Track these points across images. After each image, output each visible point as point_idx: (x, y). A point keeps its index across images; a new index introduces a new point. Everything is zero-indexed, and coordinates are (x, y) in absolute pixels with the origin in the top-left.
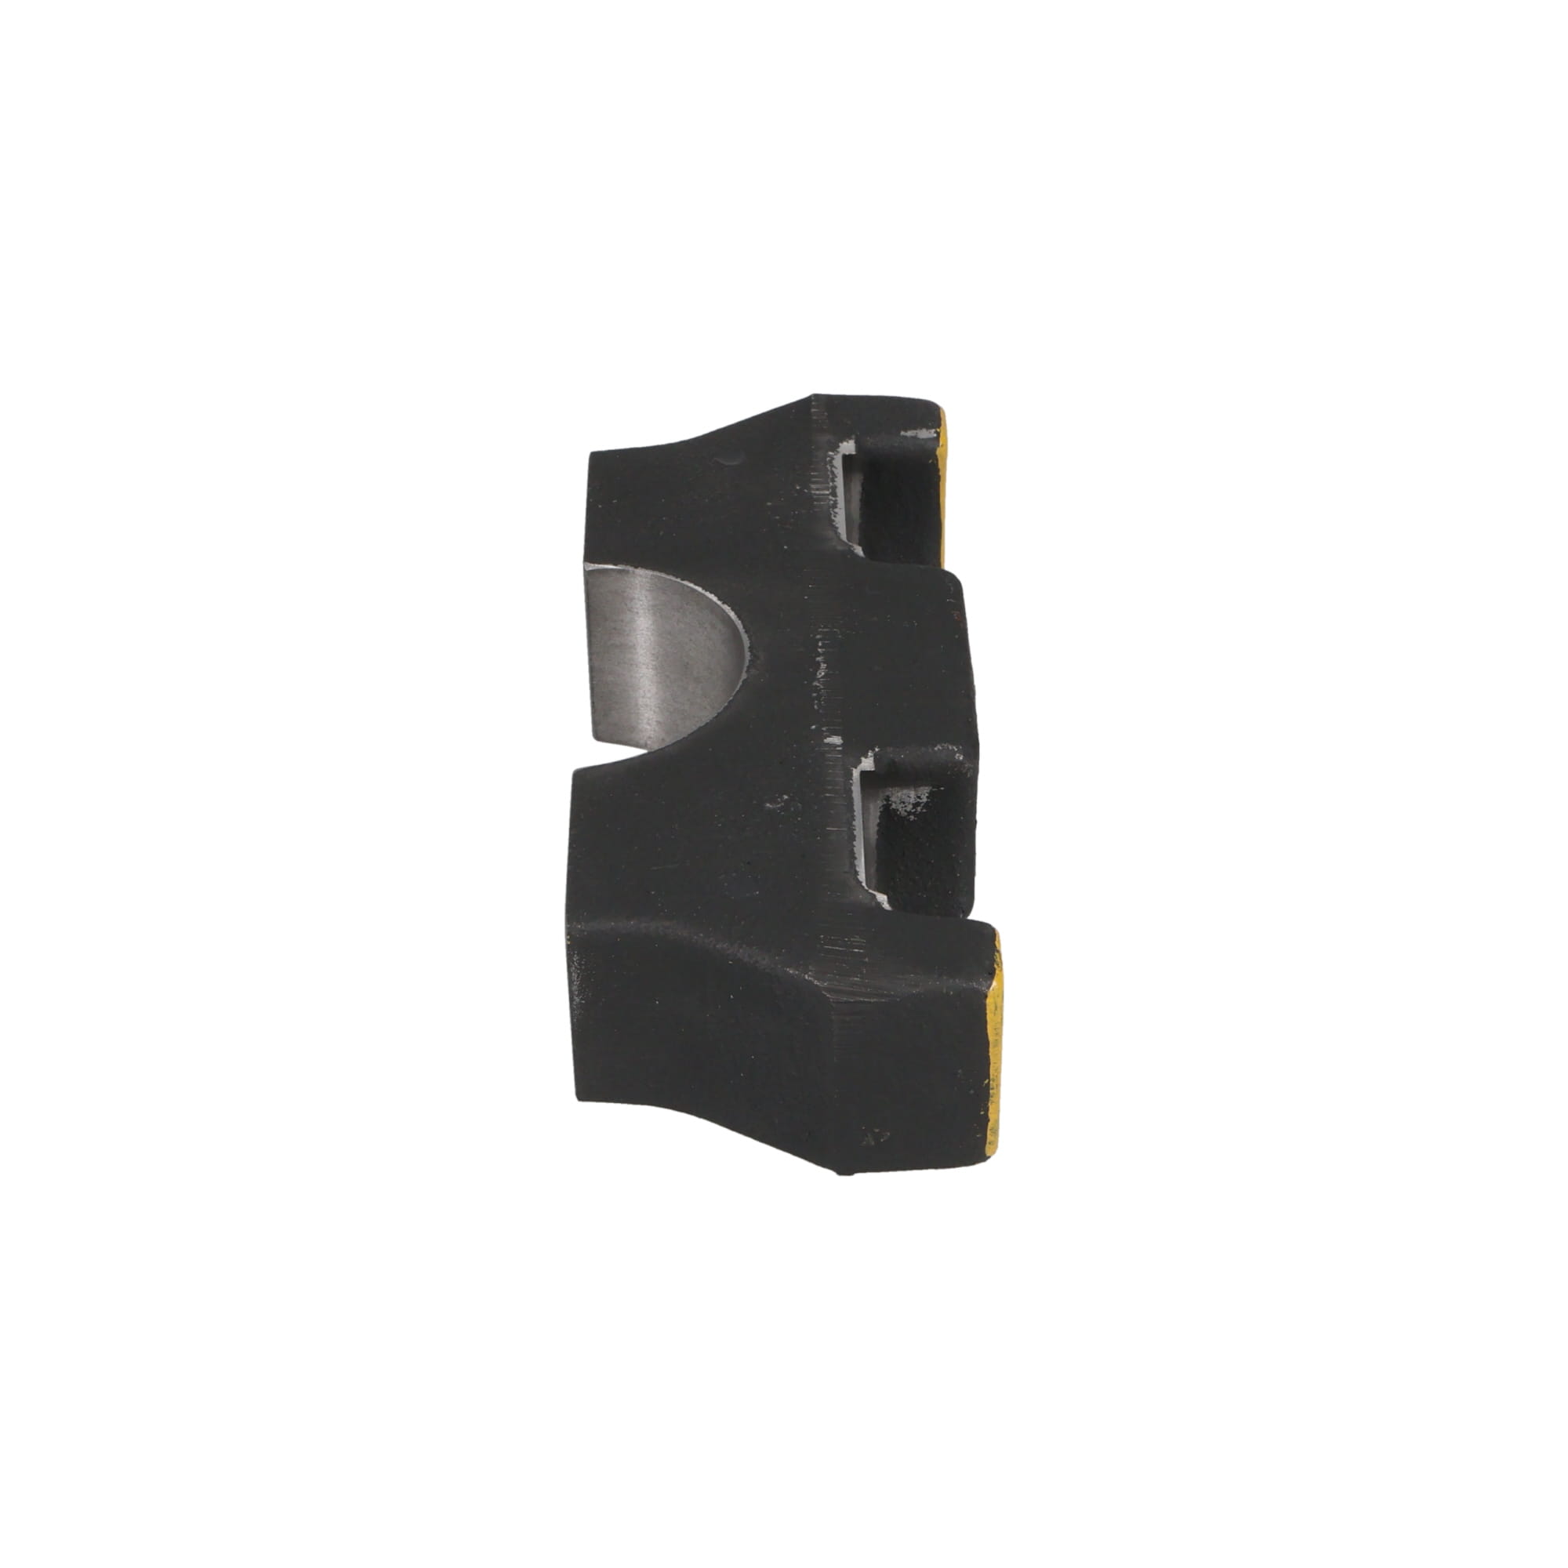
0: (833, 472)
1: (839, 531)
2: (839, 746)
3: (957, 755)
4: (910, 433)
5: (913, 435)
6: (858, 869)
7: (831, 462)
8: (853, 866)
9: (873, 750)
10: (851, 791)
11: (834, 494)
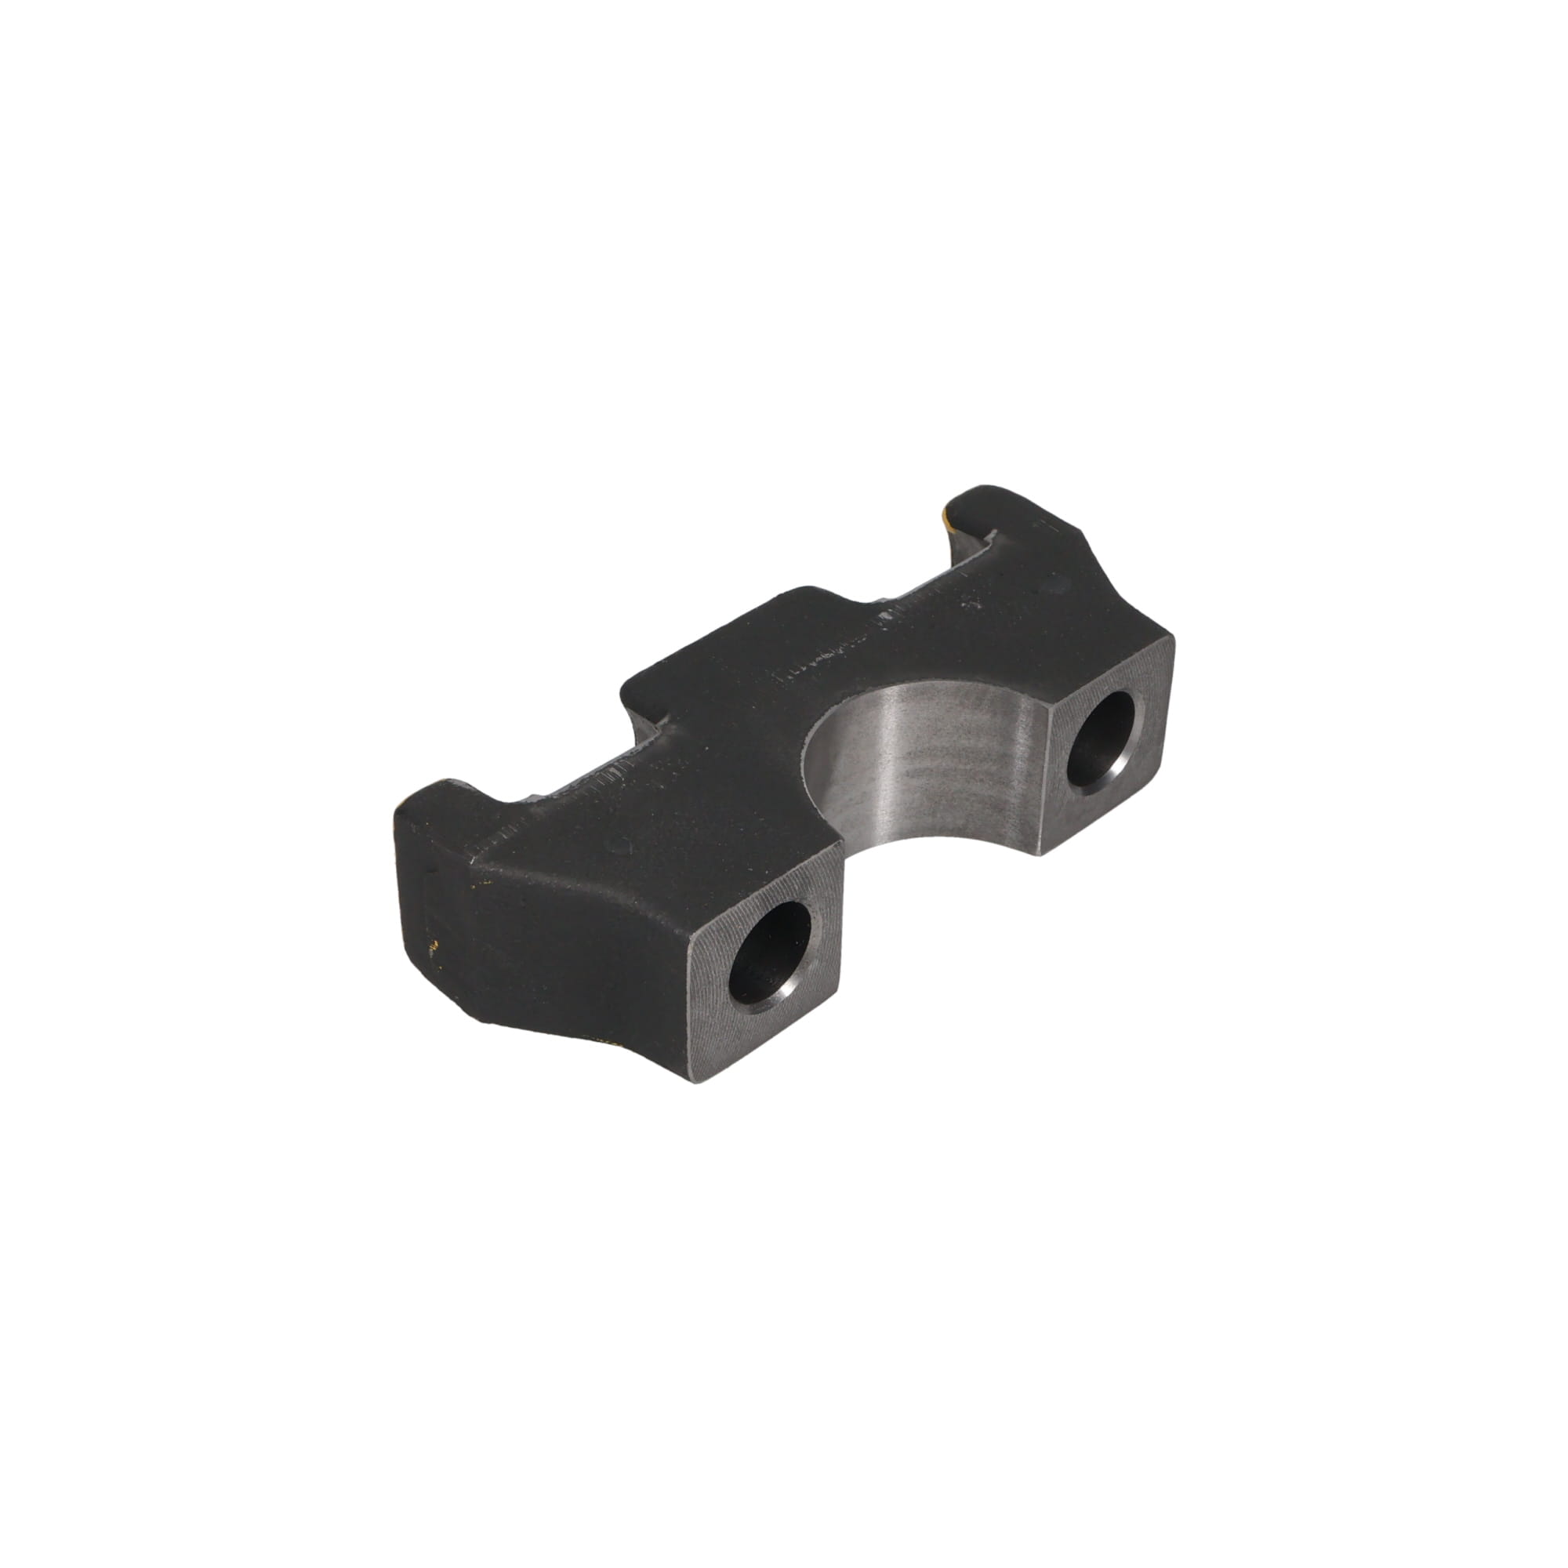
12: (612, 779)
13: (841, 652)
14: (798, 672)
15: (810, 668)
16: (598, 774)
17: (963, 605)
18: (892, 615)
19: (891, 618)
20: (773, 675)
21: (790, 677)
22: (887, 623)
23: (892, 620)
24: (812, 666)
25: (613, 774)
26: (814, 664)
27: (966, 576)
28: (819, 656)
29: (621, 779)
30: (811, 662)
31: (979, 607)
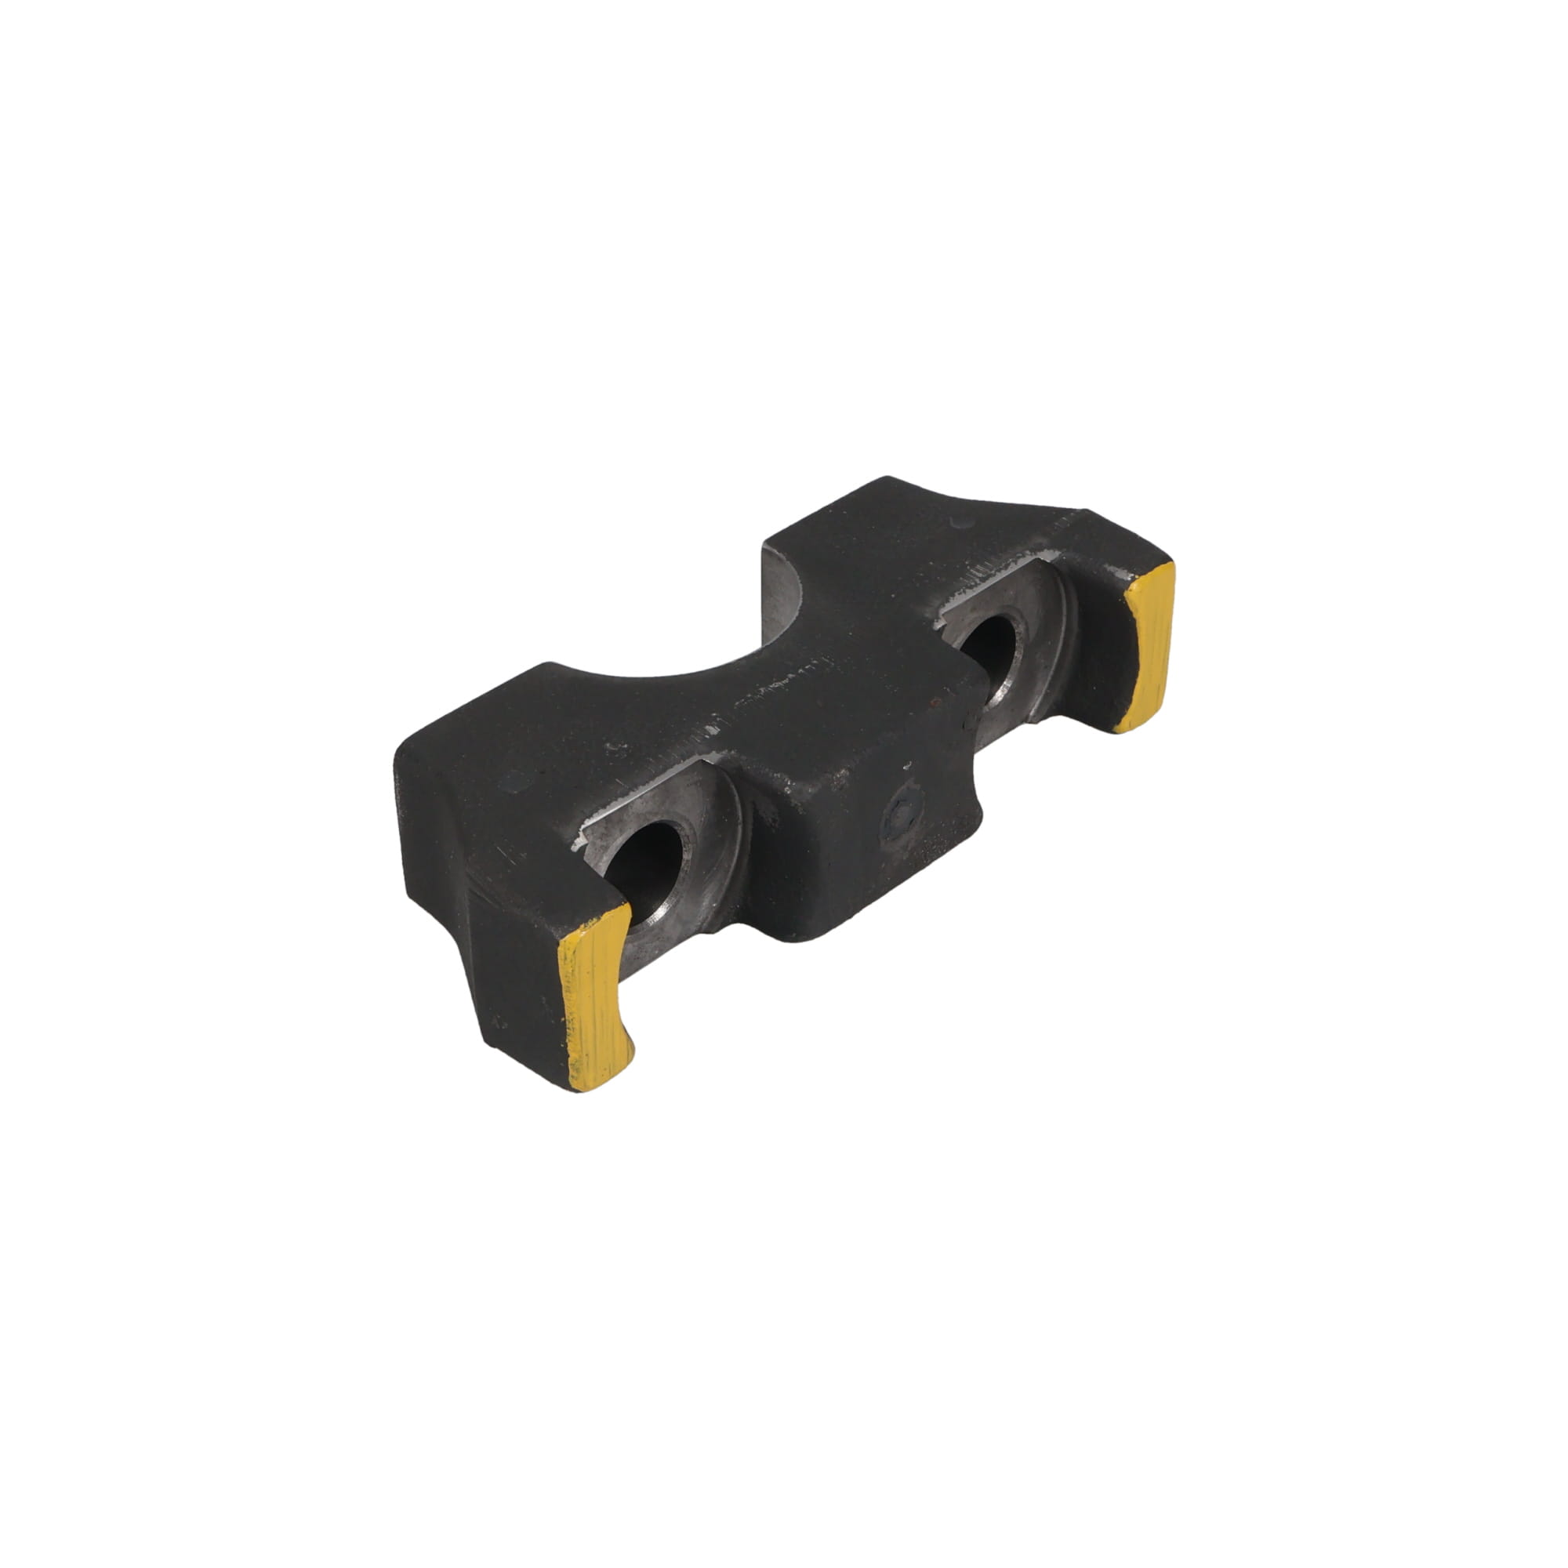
0: (1009, 564)
1: (947, 605)
2: (709, 735)
3: (787, 788)
4: (1111, 569)
5: (1112, 571)
6: (594, 815)
7: (1019, 557)
8: (596, 811)
9: (730, 751)
10: (671, 767)
11: (983, 580)
12: (978, 567)
13: (762, 690)
14: (807, 667)
15: (795, 672)
16: (993, 572)
17: (626, 746)
18: (705, 730)
19: (707, 727)
20: (833, 664)
21: (815, 662)
22: (710, 721)
23: (706, 725)
24: (793, 673)
25: (978, 571)
26: (790, 676)
27: (617, 780)
28: (785, 685)
29: (971, 568)
30: (794, 678)
31: (608, 745)
